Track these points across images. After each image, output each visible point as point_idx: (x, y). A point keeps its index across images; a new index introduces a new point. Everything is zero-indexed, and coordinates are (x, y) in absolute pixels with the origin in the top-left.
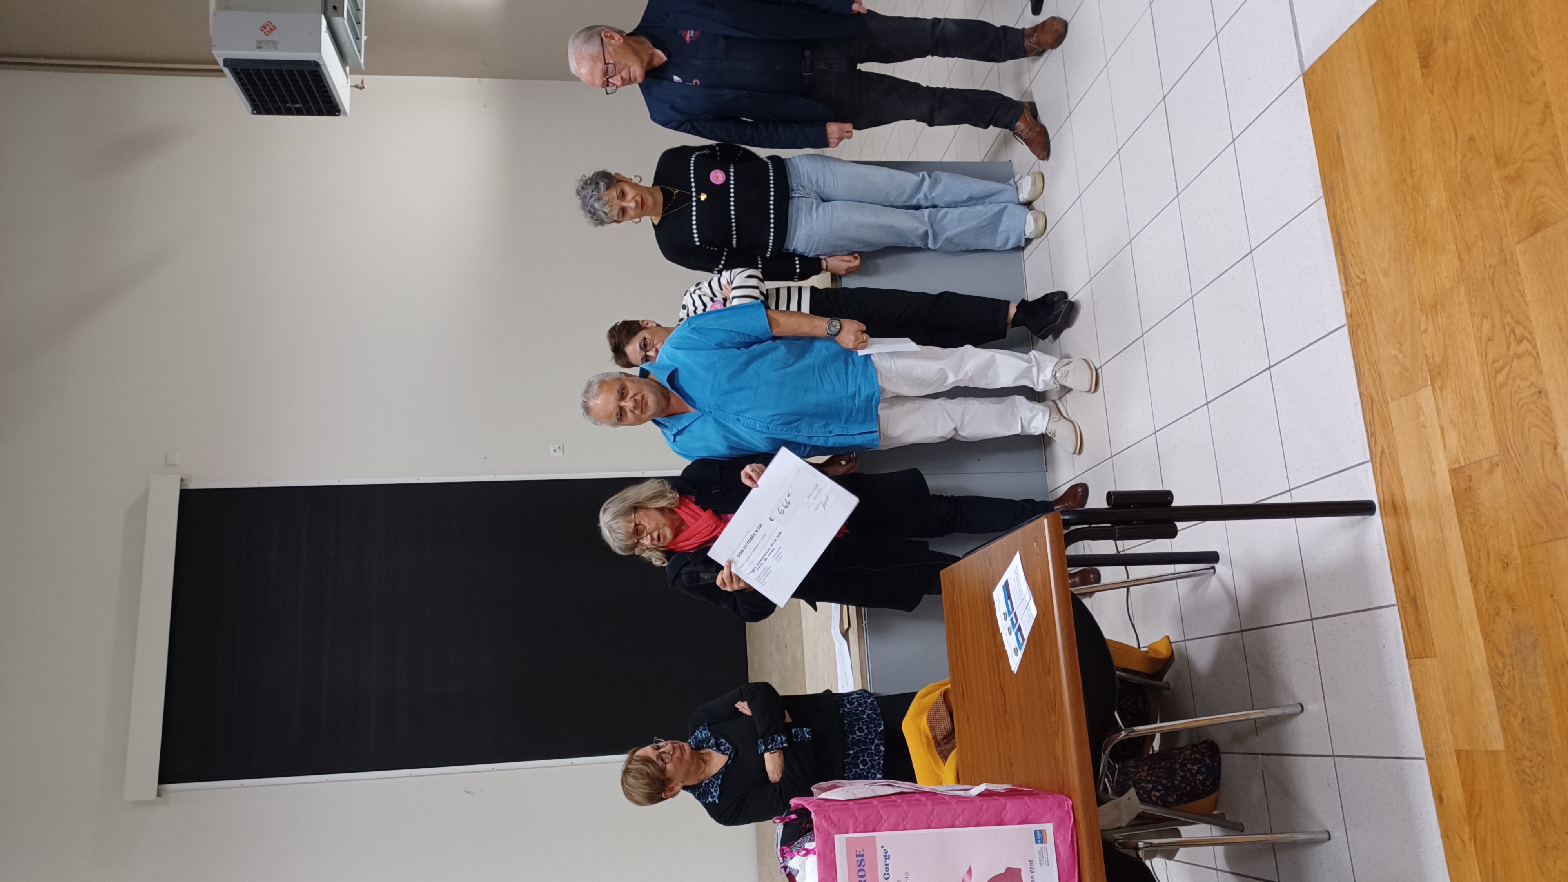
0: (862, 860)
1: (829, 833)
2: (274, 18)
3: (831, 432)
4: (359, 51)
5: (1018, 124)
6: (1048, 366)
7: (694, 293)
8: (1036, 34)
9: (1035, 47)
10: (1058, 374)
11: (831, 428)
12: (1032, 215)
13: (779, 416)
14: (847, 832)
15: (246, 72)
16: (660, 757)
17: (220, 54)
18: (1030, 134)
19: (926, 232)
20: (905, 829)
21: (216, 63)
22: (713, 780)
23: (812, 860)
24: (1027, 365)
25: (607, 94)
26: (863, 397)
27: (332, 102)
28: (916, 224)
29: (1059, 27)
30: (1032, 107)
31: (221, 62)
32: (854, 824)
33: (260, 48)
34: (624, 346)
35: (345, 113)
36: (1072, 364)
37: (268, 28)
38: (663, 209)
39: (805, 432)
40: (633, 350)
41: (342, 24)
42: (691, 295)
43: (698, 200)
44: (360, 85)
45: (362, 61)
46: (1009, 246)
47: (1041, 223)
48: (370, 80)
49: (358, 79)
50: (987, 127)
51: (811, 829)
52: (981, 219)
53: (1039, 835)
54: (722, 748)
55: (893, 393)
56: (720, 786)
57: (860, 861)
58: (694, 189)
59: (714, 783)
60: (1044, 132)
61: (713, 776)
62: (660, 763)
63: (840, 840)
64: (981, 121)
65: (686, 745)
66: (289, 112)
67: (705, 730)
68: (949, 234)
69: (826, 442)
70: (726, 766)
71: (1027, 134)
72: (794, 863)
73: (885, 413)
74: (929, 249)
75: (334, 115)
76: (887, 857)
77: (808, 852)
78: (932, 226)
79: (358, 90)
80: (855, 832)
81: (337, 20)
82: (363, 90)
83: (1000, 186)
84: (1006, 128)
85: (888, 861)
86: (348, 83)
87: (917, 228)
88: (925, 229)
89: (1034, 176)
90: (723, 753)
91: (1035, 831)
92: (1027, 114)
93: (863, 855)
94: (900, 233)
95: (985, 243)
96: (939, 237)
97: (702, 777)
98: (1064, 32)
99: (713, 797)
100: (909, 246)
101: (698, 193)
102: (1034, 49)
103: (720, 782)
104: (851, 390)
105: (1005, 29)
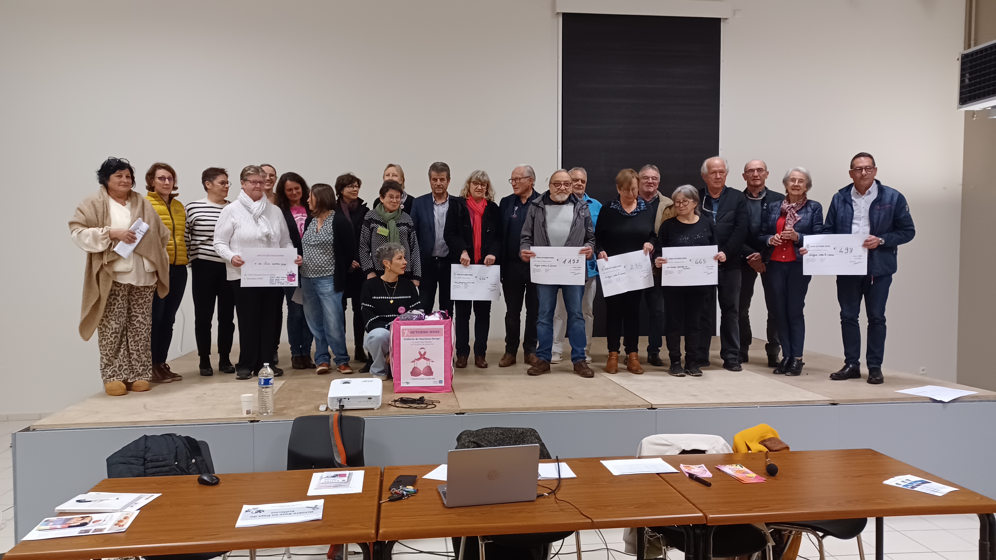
14: (445, 328)
20: (444, 345)
23: (438, 319)
27: (969, 101)
32: (445, 331)
35: (961, 108)
51: (444, 319)
57: (437, 332)
63: (443, 326)
72: (437, 315)
75: (961, 103)
76: (438, 339)
77: (440, 318)
91: (442, 381)
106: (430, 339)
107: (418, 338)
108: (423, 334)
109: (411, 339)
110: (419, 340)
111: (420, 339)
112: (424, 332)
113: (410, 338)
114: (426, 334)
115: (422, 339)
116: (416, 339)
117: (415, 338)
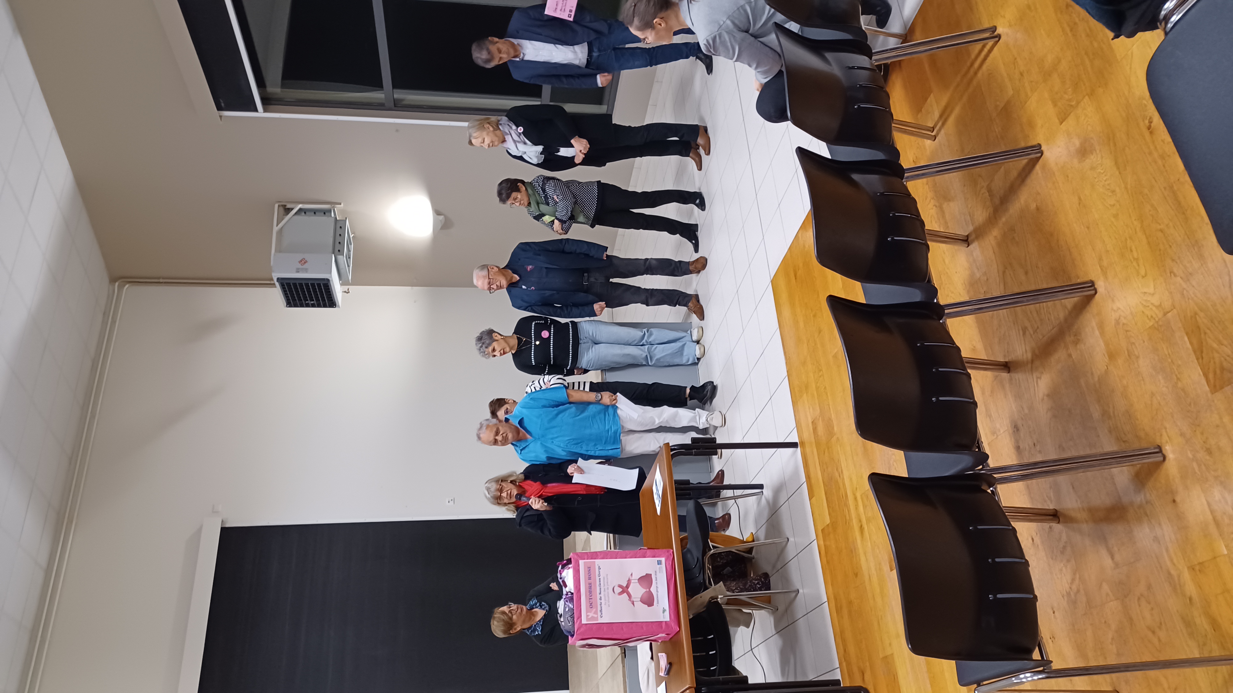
0: (590, 570)
1: (577, 560)
2: (307, 256)
3: (597, 448)
4: (349, 273)
5: (689, 304)
6: (704, 415)
7: (531, 386)
8: (694, 264)
9: (694, 269)
10: (708, 419)
11: (597, 447)
12: (698, 346)
13: (572, 440)
14: (584, 559)
15: (289, 285)
16: (510, 612)
17: (275, 276)
18: (695, 308)
19: (647, 356)
20: (607, 559)
21: (272, 279)
22: (538, 623)
23: (571, 571)
24: (693, 415)
25: (490, 293)
26: (612, 432)
27: (332, 300)
28: (641, 352)
29: (702, 261)
30: (697, 296)
31: (275, 280)
32: (587, 557)
33: (298, 272)
34: (496, 412)
35: (339, 307)
36: (714, 414)
37: (303, 262)
38: (518, 347)
39: (584, 448)
40: (501, 414)
41: (342, 259)
42: (530, 387)
43: (535, 344)
44: (347, 291)
45: (350, 278)
46: (689, 363)
47: (702, 350)
48: (352, 288)
49: (346, 288)
50: (675, 306)
52: (673, 349)
53: (659, 562)
54: (543, 607)
55: (628, 429)
56: (542, 625)
58: (533, 339)
59: (539, 624)
60: (701, 308)
61: (538, 621)
62: (510, 615)
64: (673, 304)
65: (524, 607)
66: (307, 306)
67: (534, 600)
68: (658, 357)
69: (595, 453)
70: (545, 615)
71: (694, 308)
72: (564, 574)
73: (624, 438)
74: (650, 366)
75: (333, 307)
76: (600, 568)
77: (569, 568)
78: (649, 353)
79: (346, 293)
80: (587, 559)
81: (340, 257)
82: (348, 294)
83: (682, 334)
84: (684, 306)
85: (600, 570)
86: (341, 290)
87: (642, 354)
88: (646, 354)
89: (698, 328)
90: (544, 609)
91: (658, 561)
92: (694, 300)
93: (590, 568)
94: (634, 357)
95: (677, 361)
96: (653, 358)
97: (532, 623)
98: (705, 263)
99: (538, 632)
100: (640, 364)
101: (535, 341)
102: (694, 271)
103: (541, 623)
104: (607, 428)
105: (680, 262)
106: (600, 579)
107: (598, 598)
108: (592, 589)
109: (601, 607)
110: (602, 595)
111: (600, 594)
112: (590, 587)
113: (599, 609)
114: (592, 585)
115: (600, 591)
116: (601, 599)
117: (599, 601)
